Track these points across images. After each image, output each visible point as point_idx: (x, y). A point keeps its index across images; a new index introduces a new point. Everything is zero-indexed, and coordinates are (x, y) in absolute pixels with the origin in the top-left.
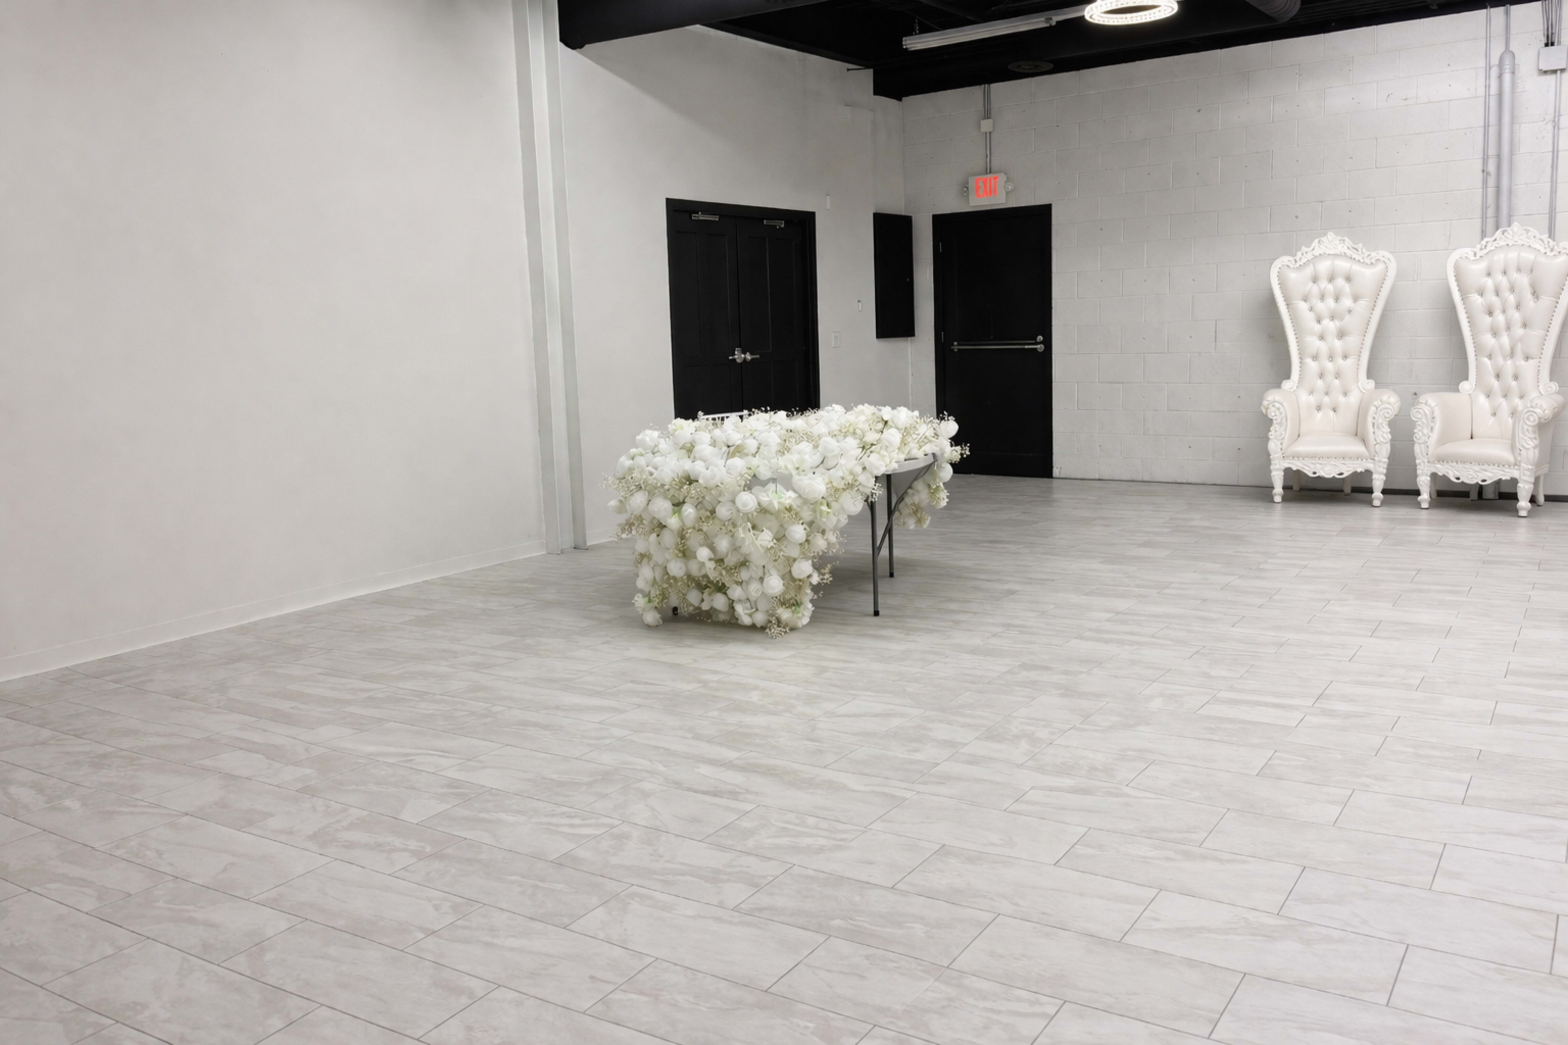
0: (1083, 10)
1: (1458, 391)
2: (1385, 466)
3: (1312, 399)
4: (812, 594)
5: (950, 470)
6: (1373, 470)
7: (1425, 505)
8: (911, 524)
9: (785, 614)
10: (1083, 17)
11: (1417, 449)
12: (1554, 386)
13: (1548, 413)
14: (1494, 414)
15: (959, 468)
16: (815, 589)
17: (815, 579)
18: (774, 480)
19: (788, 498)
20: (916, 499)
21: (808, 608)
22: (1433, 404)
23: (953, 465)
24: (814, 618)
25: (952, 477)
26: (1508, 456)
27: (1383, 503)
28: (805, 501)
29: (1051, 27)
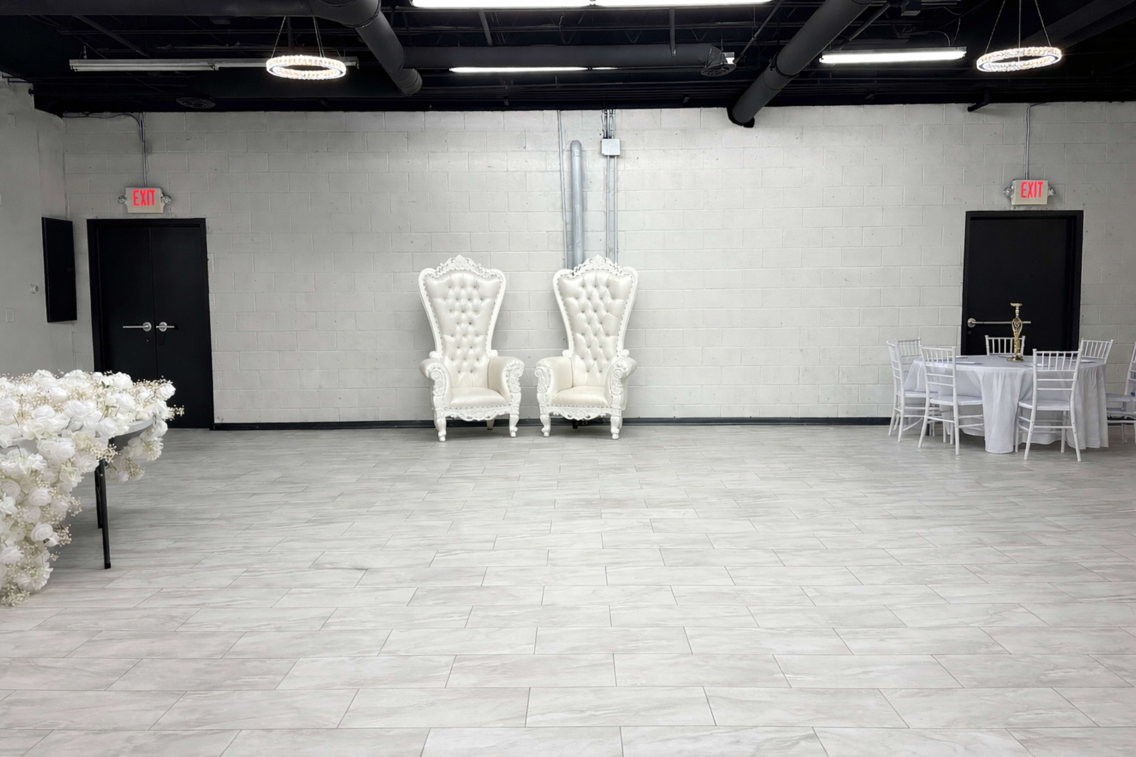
0: (265, 62)
1: (562, 355)
2: (518, 409)
3: (455, 363)
4: (49, 554)
5: (165, 427)
6: (510, 413)
7: (546, 434)
8: (125, 477)
9: (24, 580)
10: (265, 68)
11: (539, 396)
12: (627, 352)
13: (628, 370)
14: (588, 371)
15: (173, 424)
16: (53, 550)
17: (54, 541)
18: (15, 446)
19: (36, 462)
20: (131, 455)
21: (47, 571)
22: (548, 365)
23: (168, 421)
24: (52, 580)
25: (167, 431)
26: (601, 399)
27: (518, 434)
28: (51, 464)
29: (215, 71)
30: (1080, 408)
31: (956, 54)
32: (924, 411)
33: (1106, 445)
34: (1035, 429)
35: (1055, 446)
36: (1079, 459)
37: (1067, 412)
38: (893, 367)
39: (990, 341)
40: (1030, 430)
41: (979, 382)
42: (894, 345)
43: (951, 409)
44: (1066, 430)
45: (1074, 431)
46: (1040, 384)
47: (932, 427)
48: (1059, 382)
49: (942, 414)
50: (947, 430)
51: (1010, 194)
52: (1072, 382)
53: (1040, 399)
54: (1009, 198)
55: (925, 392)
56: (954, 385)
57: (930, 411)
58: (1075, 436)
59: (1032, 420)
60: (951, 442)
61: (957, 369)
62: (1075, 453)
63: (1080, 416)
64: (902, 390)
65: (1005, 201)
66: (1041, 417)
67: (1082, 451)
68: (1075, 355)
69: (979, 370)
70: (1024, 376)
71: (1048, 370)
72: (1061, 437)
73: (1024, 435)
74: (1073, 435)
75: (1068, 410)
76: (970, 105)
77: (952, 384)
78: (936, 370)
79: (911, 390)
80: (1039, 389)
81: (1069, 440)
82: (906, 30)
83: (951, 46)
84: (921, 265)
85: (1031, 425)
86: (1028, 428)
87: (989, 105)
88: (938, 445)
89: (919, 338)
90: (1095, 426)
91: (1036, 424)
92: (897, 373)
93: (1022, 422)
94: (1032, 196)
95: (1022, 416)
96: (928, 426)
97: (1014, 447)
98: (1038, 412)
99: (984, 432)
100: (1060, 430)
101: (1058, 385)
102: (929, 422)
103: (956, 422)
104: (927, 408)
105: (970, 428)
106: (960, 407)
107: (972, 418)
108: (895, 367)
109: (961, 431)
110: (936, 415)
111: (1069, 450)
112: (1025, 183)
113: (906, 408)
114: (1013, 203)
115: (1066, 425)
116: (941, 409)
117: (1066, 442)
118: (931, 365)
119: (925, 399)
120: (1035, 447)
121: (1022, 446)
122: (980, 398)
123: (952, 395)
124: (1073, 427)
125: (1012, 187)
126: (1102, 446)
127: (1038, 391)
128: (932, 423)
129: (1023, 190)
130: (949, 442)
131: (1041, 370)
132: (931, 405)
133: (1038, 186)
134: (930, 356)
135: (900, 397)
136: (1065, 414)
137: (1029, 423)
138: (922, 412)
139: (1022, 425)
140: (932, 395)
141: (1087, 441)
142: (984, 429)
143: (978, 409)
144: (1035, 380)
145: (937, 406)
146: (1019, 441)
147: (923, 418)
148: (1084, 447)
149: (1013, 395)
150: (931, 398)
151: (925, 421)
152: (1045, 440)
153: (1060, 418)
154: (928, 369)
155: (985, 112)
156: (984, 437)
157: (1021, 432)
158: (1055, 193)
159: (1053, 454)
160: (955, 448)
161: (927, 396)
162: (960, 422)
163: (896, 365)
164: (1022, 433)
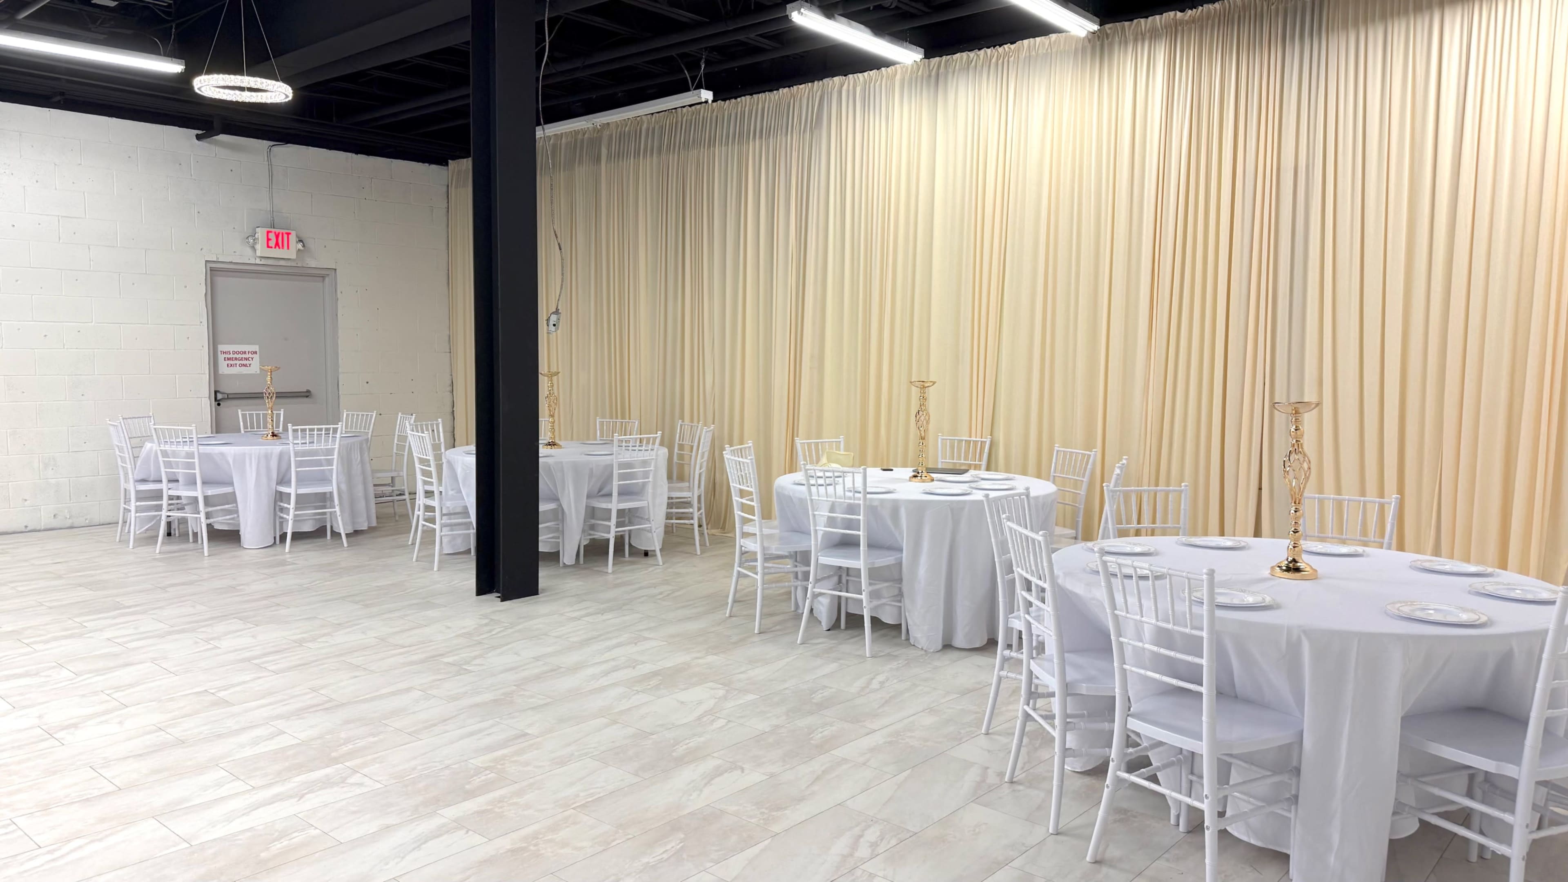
30: (344, 487)
31: (172, 67)
32: (161, 505)
33: (374, 524)
34: (295, 516)
35: (319, 533)
36: (345, 545)
37: (330, 492)
38: (117, 452)
39: (244, 416)
40: (290, 517)
41: (230, 467)
42: (116, 424)
43: (195, 500)
44: (331, 513)
45: (338, 513)
46: (299, 464)
47: (175, 526)
48: (321, 459)
49: (186, 507)
50: (191, 527)
51: (255, 243)
52: (333, 458)
53: (301, 481)
54: (253, 248)
55: (161, 481)
56: (197, 471)
57: (170, 505)
58: (339, 519)
59: (292, 506)
60: (200, 541)
61: (200, 451)
62: (341, 538)
63: (345, 496)
64: (131, 481)
65: (249, 251)
66: (303, 501)
67: (347, 535)
68: (335, 430)
69: (230, 451)
70: (281, 456)
71: (307, 447)
72: (326, 522)
73: (284, 524)
74: (337, 517)
75: (331, 491)
76: (200, 132)
77: (195, 470)
78: (175, 454)
79: (144, 481)
80: (298, 469)
81: (335, 525)
82: (101, 23)
83: (165, 55)
84: (148, 324)
85: (292, 512)
86: (288, 515)
87: (221, 135)
88: (184, 546)
89: (151, 414)
90: (361, 505)
91: (296, 509)
92: (123, 460)
93: (282, 510)
94: (279, 248)
95: (282, 501)
96: (169, 524)
97: (275, 538)
98: (298, 496)
99: (239, 525)
100: (325, 513)
101: (319, 463)
102: (170, 519)
103: (202, 516)
104: (165, 502)
105: (221, 523)
106: (206, 498)
107: (222, 510)
108: (120, 452)
109: (209, 526)
110: (178, 509)
111: (336, 535)
112: (271, 232)
113: (138, 503)
114: (259, 253)
115: (331, 508)
116: (184, 501)
117: (332, 527)
118: (167, 447)
119: (161, 490)
120: (298, 536)
121: (283, 537)
122: (231, 484)
123: (196, 483)
124: (337, 509)
125: (256, 236)
126: (370, 526)
127: (297, 472)
128: (174, 520)
129: (268, 240)
130: (197, 541)
131: (300, 448)
132: (171, 498)
133: (285, 236)
134: (165, 437)
135: (130, 490)
136: (328, 496)
137: (289, 509)
138: (159, 508)
139: (282, 512)
140: (171, 485)
141: (353, 523)
142: (239, 521)
143: (231, 498)
144: (292, 459)
145: (179, 498)
146: (280, 531)
147: (161, 515)
148: (350, 530)
149: (269, 478)
150: (169, 489)
151: (164, 518)
152: (307, 527)
153: (324, 499)
154: (165, 454)
155: (217, 143)
156: (238, 531)
157: (282, 520)
158: (304, 246)
159: (320, 542)
160: (203, 548)
161: (164, 486)
162: (208, 516)
163: (121, 450)
164: (283, 522)
